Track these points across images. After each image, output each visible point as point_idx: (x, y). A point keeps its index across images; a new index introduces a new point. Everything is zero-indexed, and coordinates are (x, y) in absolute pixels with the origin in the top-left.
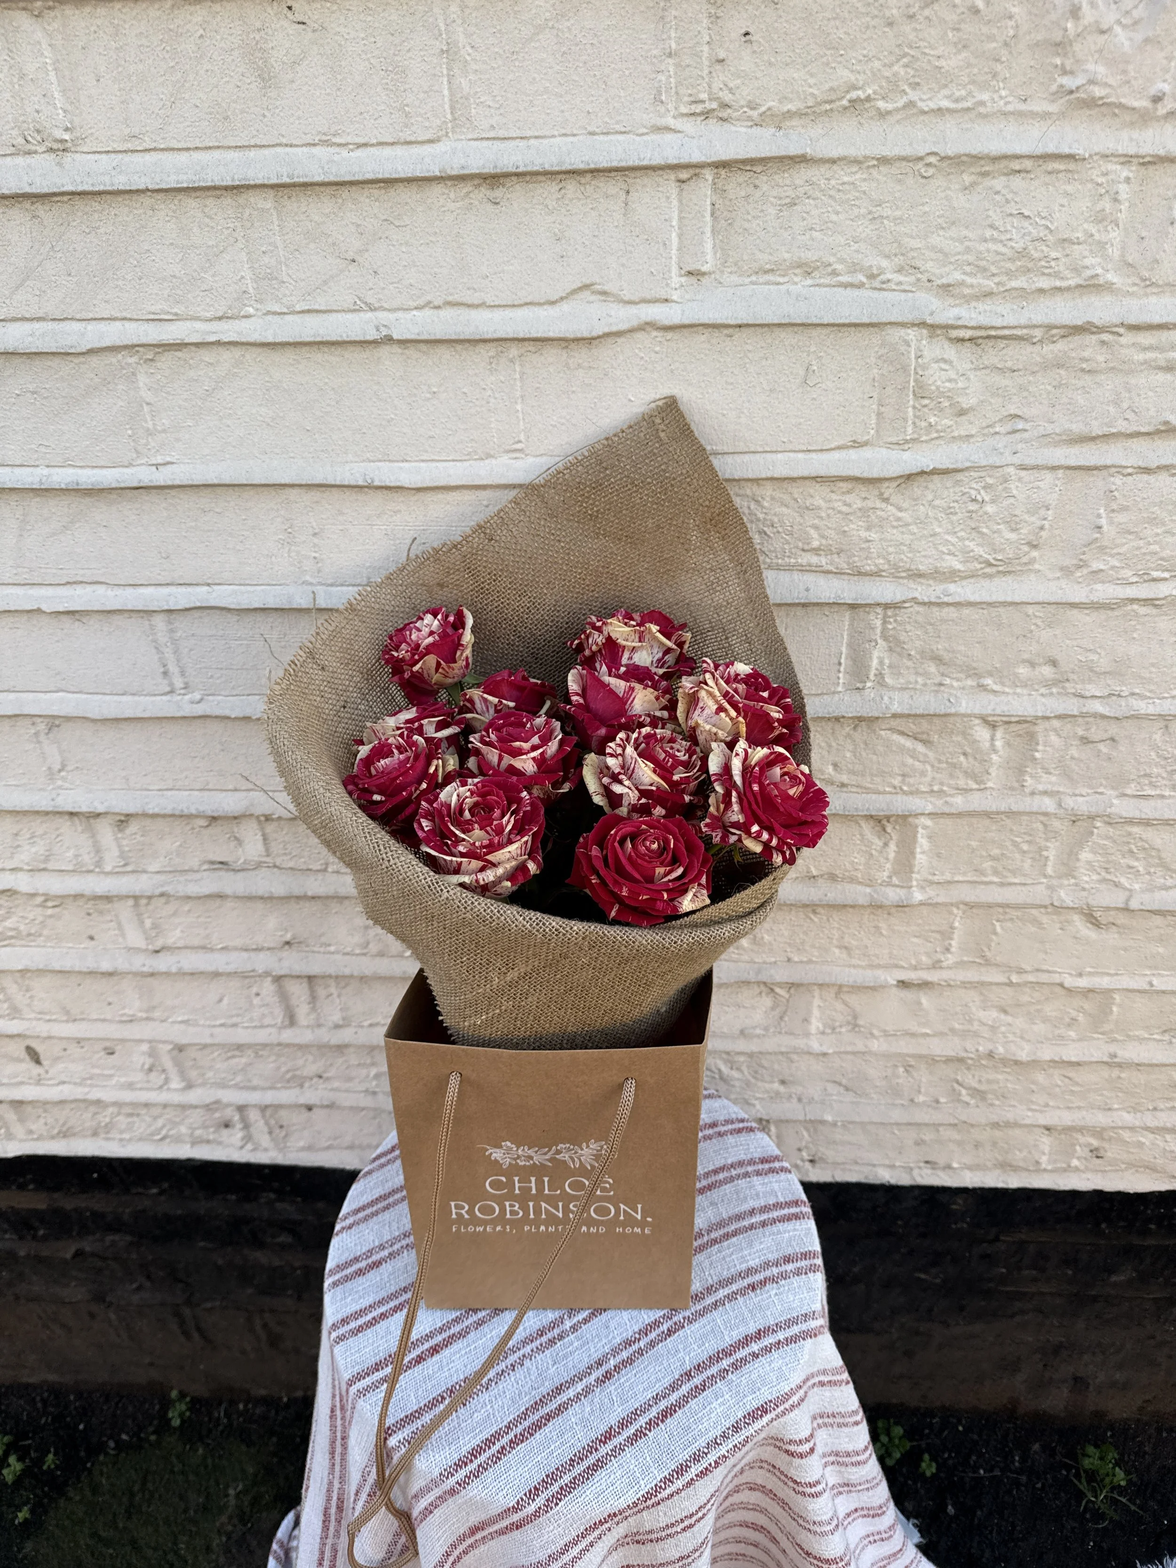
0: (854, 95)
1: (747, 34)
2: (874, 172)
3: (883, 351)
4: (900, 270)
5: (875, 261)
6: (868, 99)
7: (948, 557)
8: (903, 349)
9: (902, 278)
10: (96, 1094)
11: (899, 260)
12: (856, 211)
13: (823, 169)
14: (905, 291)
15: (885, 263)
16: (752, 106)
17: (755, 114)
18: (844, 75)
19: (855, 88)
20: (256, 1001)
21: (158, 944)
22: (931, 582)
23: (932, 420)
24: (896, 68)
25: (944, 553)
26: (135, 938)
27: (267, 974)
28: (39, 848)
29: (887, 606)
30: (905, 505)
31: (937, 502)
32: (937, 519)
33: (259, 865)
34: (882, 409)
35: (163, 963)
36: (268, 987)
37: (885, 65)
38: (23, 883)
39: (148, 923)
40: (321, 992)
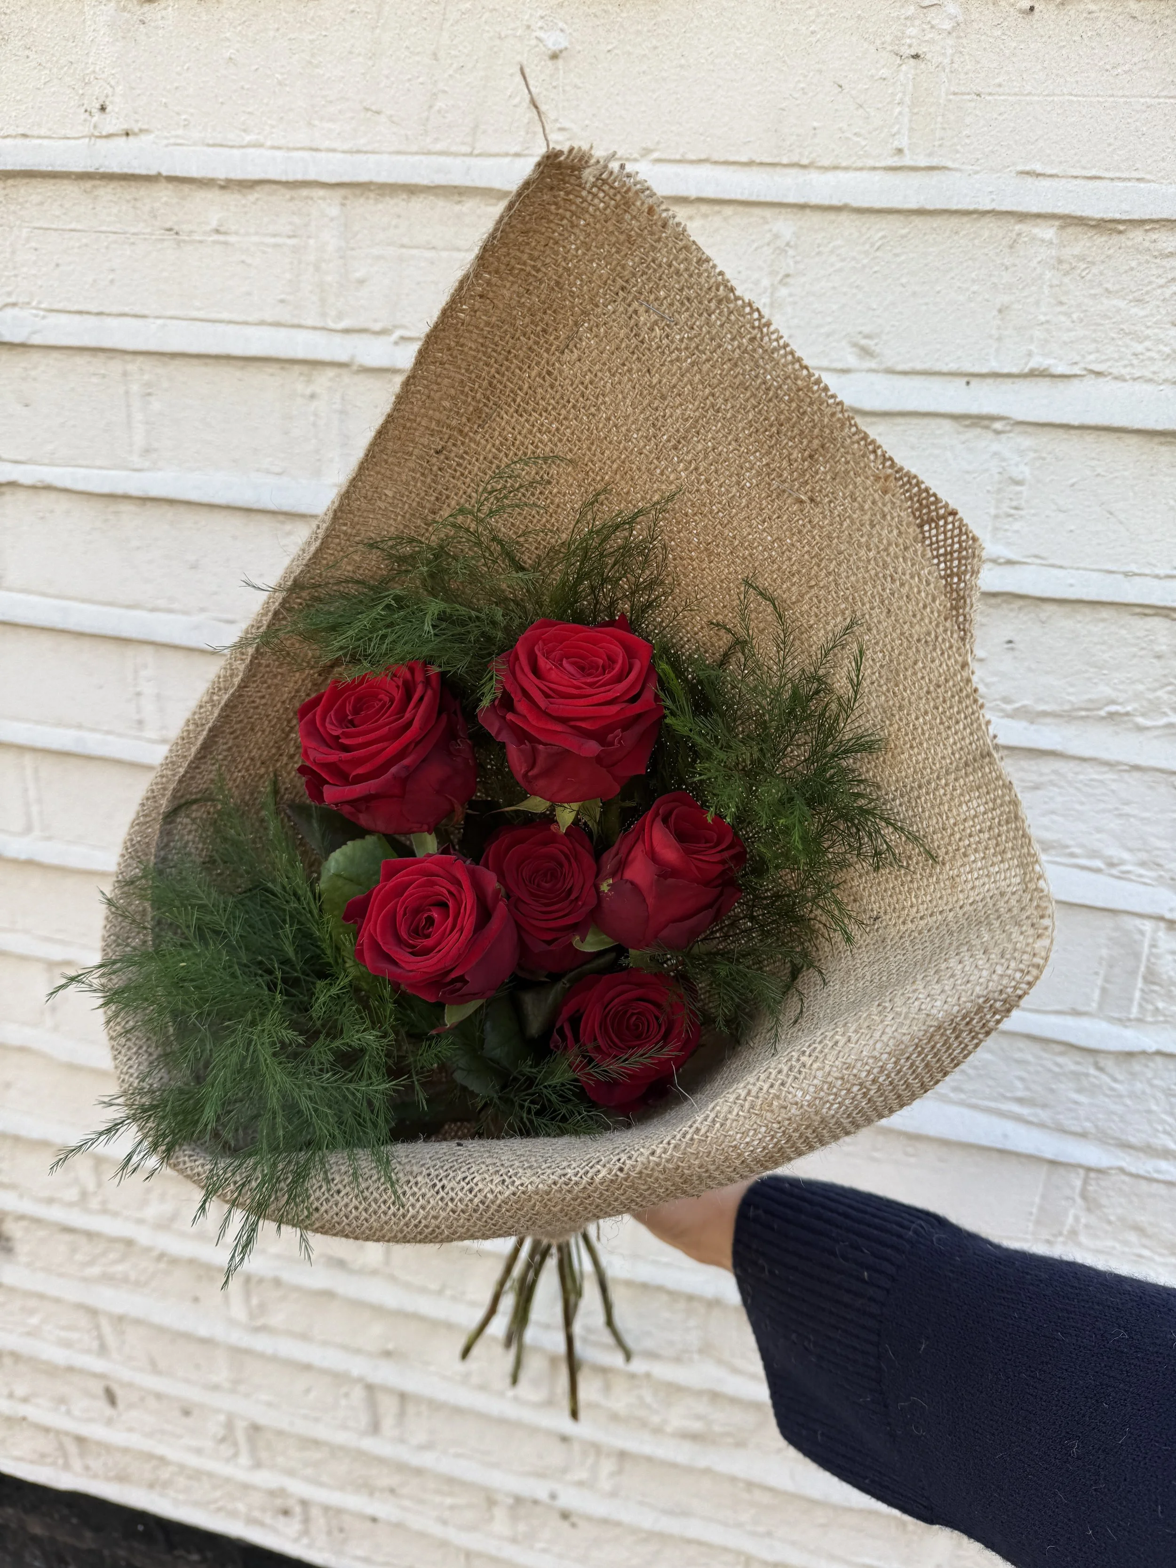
0: (1113, 708)
1: (1010, 642)
2: (1126, 776)
3: (1115, 934)
4: (1143, 864)
5: (1114, 852)
6: (1127, 714)
7: (1162, 1136)
8: (1137, 937)
9: (1142, 871)
10: (160, 1450)
11: (1144, 856)
12: (1102, 806)
13: (1072, 764)
14: (1145, 884)
15: (1126, 856)
16: (1006, 700)
17: (1009, 708)
18: (1107, 691)
19: (1113, 702)
20: (343, 1402)
21: (259, 1323)
22: (1141, 1155)
23: (1161, 1005)
24: (1160, 693)
25: (1158, 1131)
26: (238, 1311)
27: (360, 1380)
28: (168, 1208)
29: (1089, 1169)
30: (1120, 1077)
31: (1156, 1082)
32: (1154, 1097)
33: (374, 1273)
34: (1107, 986)
35: (261, 1343)
36: (358, 1394)
37: (1148, 689)
38: (144, 1236)
39: (255, 1301)
40: (411, 1409)
